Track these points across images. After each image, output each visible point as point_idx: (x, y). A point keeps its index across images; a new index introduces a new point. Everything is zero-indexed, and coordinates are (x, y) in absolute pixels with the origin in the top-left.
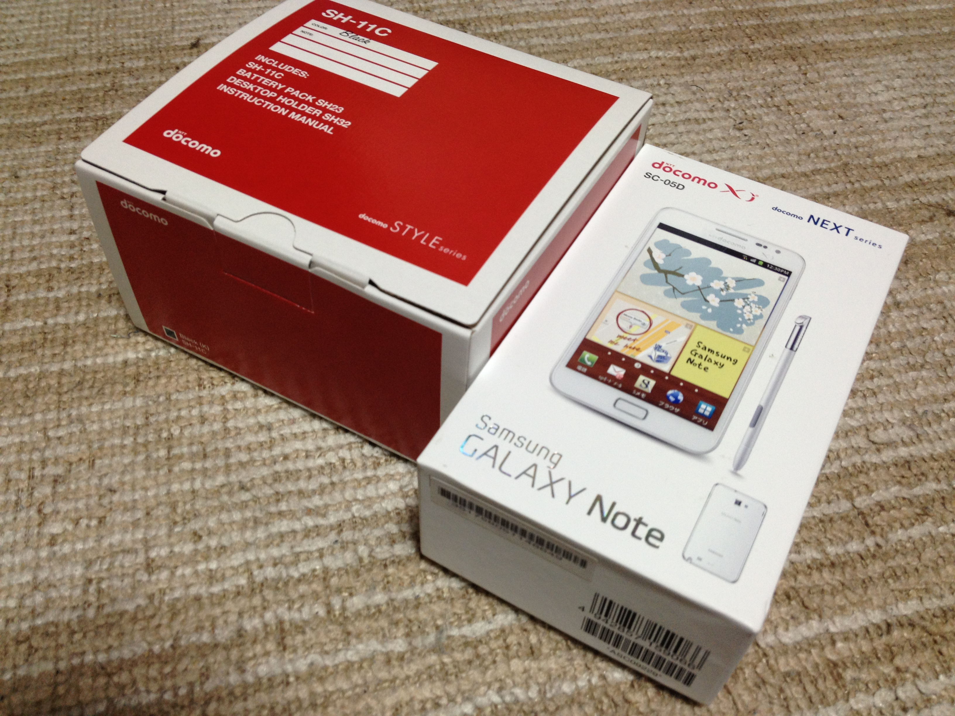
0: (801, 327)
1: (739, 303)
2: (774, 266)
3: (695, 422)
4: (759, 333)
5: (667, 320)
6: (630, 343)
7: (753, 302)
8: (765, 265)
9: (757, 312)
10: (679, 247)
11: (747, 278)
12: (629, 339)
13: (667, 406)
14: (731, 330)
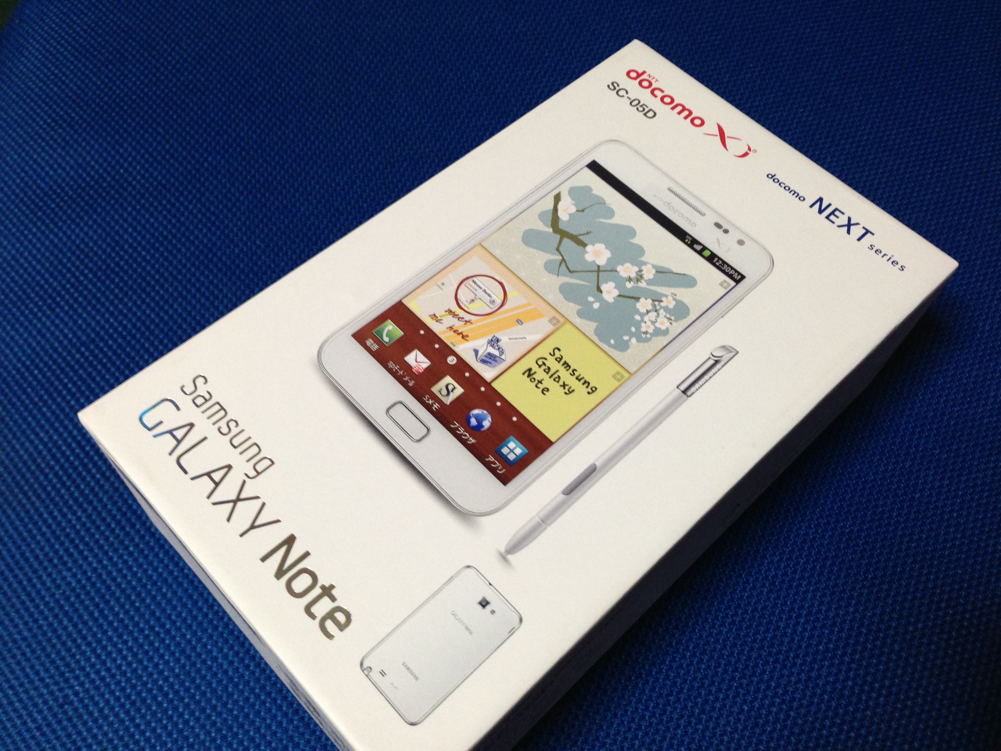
0: (717, 362)
1: (644, 305)
2: (724, 262)
3: (488, 465)
4: (650, 356)
5: (529, 304)
6: (458, 324)
7: (666, 309)
8: (712, 259)
9: (662, 323)
10: (600, 202)
11: (675, 271)
12: (460, 319)
13: (462, 431)
14: (612, 342)
